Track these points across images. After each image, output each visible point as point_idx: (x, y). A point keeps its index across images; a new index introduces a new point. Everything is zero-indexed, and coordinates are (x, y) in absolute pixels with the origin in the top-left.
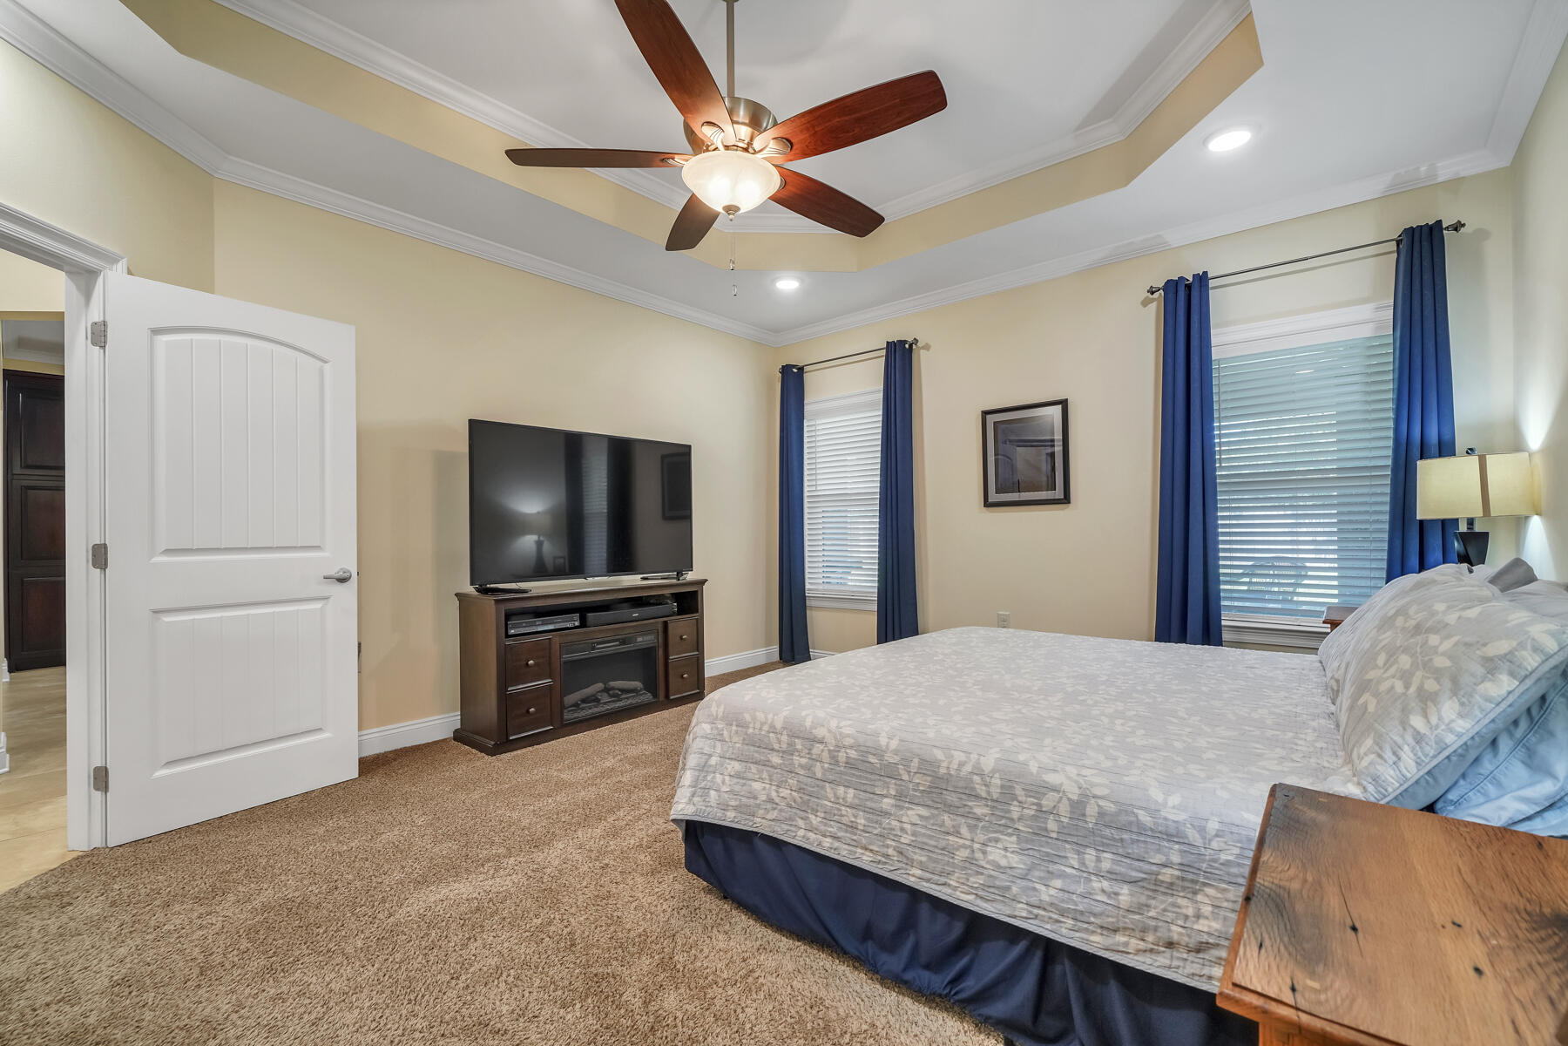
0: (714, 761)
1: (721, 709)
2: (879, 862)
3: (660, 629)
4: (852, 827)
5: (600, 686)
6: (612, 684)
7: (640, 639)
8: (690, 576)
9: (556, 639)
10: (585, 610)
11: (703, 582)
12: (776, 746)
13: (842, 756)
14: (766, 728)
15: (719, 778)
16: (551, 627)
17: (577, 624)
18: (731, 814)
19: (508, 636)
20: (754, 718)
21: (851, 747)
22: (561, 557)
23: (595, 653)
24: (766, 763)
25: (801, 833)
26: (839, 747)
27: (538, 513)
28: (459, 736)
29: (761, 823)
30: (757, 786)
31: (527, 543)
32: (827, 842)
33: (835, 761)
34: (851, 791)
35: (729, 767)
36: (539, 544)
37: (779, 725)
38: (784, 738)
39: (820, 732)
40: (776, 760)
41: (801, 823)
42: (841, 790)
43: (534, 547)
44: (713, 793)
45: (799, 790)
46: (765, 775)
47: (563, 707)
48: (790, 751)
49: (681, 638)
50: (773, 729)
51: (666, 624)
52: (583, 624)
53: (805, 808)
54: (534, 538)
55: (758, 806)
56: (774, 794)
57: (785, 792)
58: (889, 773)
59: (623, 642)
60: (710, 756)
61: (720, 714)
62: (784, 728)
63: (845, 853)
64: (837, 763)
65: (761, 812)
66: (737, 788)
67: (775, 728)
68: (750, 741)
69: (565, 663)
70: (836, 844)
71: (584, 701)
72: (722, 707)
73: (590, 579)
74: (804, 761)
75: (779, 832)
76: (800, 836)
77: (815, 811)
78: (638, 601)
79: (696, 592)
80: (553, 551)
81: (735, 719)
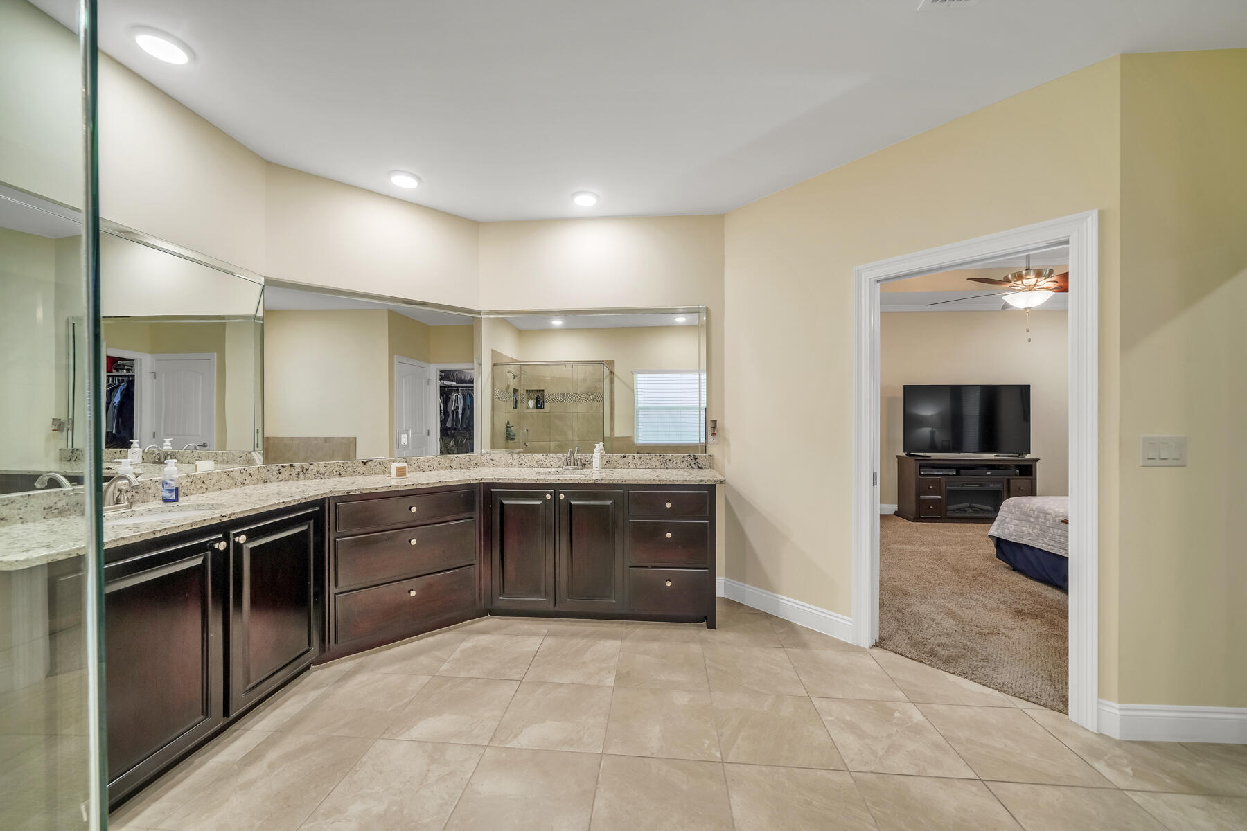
0: (1008, 519)
3: (1005, 482)
4: (1059, 542)
5: (967, 504)
6: (975, 505)
7: (991, 485)
8: (1028, 456)
9: (944, 479)
10: (959, 468)
11: (1037, 460)
12: (1033, 515)
13: (1057, 519)
14: (1029, 509)
15: (1009, 525)
16: (941, 473)
17: (954, 473)
18: (1013, 537)
19: (920, 475)
20: (1025, 506)
21: (1061, 516)
22: (946, 441)
23: (964, 488)
24: (1028, 521)
25: (1040, 544)
26: (1056, 516)
27: (932, 415)
28: (896, 514)
29: (1025, 541)
30: (1024, 528)
31: (926, 431)
32: (1049, 547)
33: (1054, 521)
34: (1060, 531)
35: (1014, 522)
36: (932, 433)
37: (1034, 508)
38: (1036, 513)
39: (1050, 511)
40: (1032, 520)
41: (1040, 541)
42: (1056, 530)
43: (929, 435)
44: (1006, 530)
45: (1041, 530)
46: (1028, 525)
47: (947, 510)
48: (1038, 517)
49: (1020, 488)
50: (1032, 510)
51: (1009, 481)
52: (958, 474)
53: (1042, 536)
54: (930, 429)
55: (1025, 535)
56: (1031, 532)
57: (1034, 531)
59: (981, 485)
60: (1006, 518)
61: (1010, 505)
64: (1055, 521)
65: (1025, 537)
66: (1016, 529)
68: (1023, 514)
69: (948, 490)
70: (1053, 548)
71: (957, 509)
73: (962, 454)
74: (1043, 520)
75: (1032, 544)
76: (1040, 545)
77: (1046, 537)
78: (991, 466)
79: (1031, 466)
80: (941, 437)
81: (1016, 506)
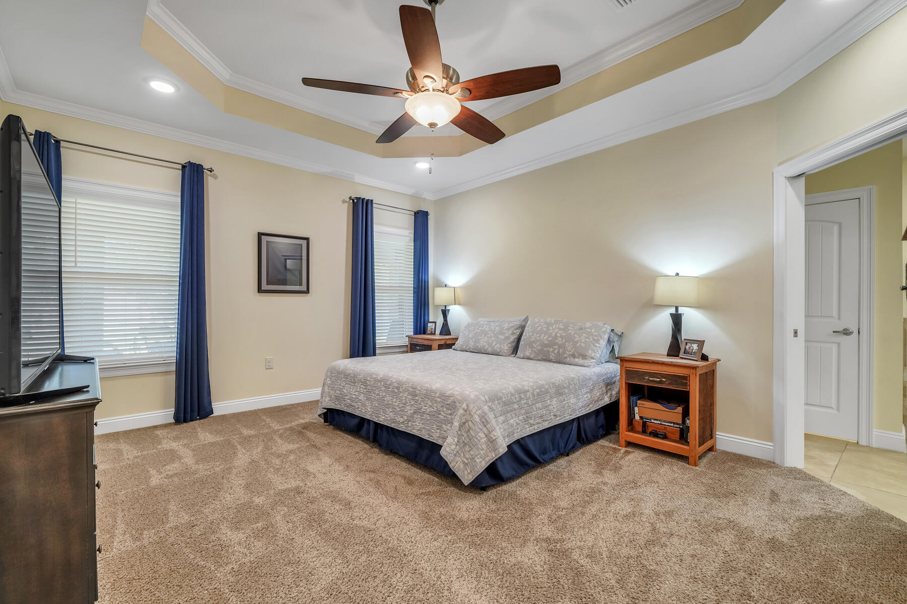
1: (487, 397)
2: (550, 422)
12: (515, 401)
13: (535, 392)
14: (509, 395)
20: (503, 393)
21: (536, 389)
24: (513, 410)
25: (528, 430)
30: (512, 421)
32: (536, 428)
33: (533, 395)
34: (540, 404)
35: (500, 420)
38: (517, 396)
39: (526, 388)
40: (516, 406)
41: (527, 426)
42: (537, 406)
45: (525, 414)
46: (513, 414)
48: (520, 400)
50: (512, 395)
53: (528, 419)
57: (521, 418)
58: (547, 392)
61: (488, 399)
62: (515, 392)
63: (541, 427)
67: (513, 394)
68: (505, 404)
72: (486, 396)
74: (525, 401)
